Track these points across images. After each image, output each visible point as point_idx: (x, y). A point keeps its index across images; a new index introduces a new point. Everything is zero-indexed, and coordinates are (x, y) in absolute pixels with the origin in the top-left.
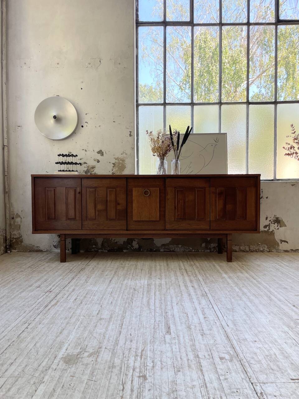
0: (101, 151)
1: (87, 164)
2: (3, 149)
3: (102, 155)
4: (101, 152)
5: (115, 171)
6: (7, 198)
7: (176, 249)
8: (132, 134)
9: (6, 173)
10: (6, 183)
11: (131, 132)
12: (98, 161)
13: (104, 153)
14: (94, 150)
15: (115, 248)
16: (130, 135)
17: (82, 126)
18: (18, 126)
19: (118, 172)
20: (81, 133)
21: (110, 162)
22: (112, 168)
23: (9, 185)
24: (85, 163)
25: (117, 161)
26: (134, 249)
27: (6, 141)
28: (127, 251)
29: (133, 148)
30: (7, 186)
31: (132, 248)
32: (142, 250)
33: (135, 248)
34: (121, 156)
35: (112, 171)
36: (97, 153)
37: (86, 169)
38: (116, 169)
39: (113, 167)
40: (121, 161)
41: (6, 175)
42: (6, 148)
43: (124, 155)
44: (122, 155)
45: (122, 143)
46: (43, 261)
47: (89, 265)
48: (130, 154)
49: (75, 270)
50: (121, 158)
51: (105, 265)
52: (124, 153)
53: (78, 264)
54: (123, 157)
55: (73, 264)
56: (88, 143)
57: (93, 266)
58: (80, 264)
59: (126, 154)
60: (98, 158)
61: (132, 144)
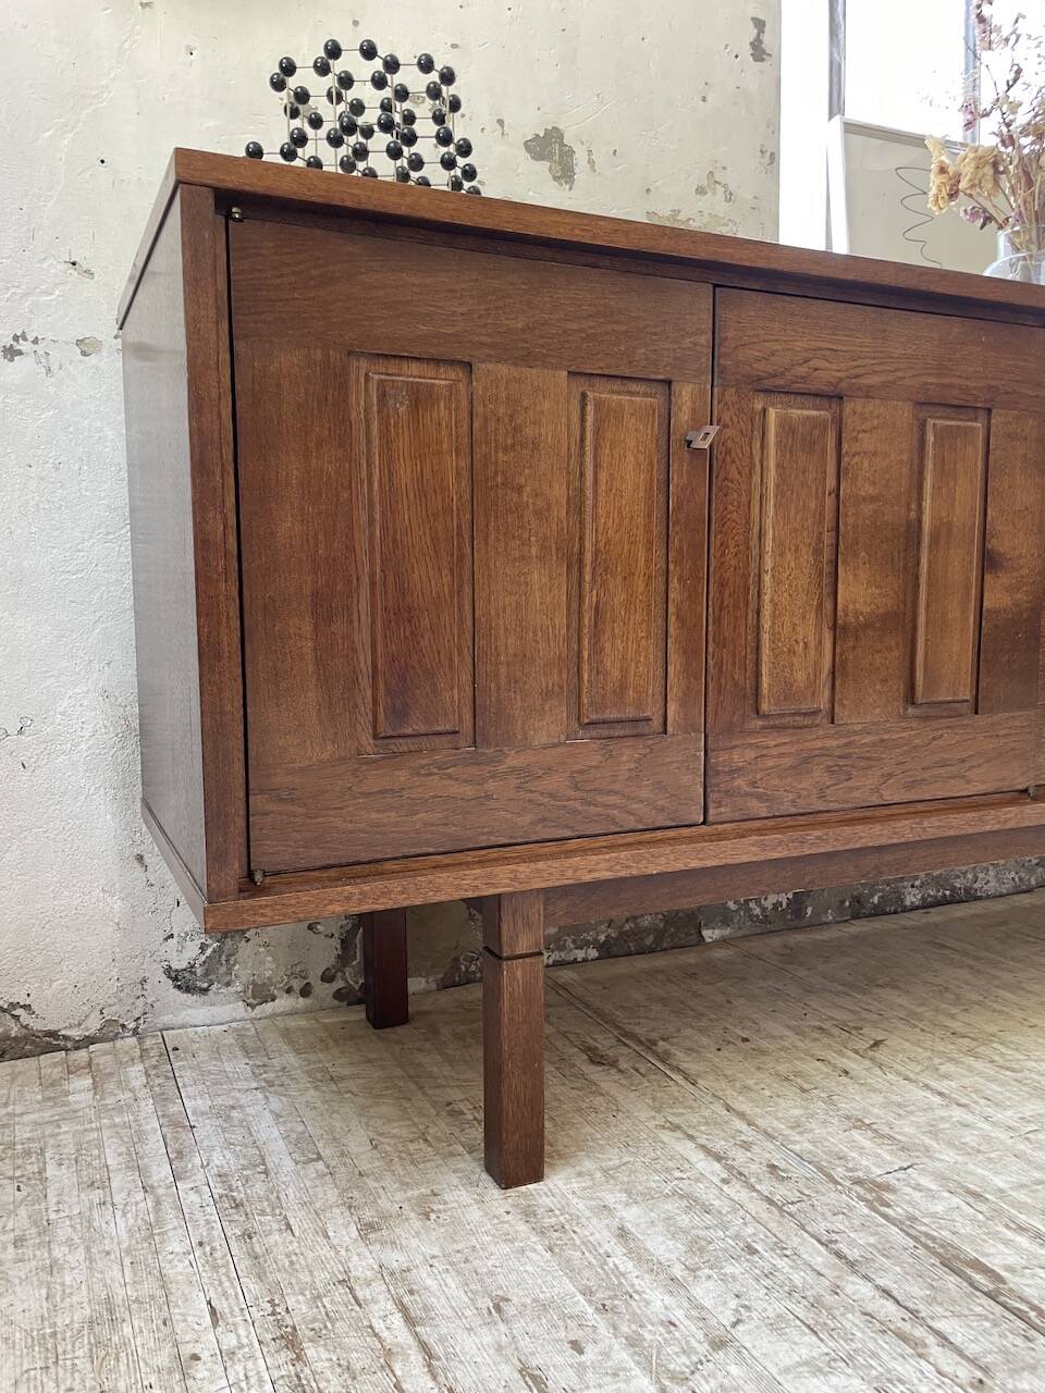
0: (554, 137)
3: (566, 173)
7: (981, 875)
8: (767, 42)
11: (760, 24)
13: (580, 161)
14: (501, 122)
15: (646, 922)
16: (758, 51)
26: (764, 909)
28: (727, 932)
29: (772, 154)
31: (752, 905)
32: (809, 911)
33: (768, 904)
34: (694, 212)
36: (523, 154)
43: (719, 206)
44: (703, 203)
45: (704, 99)
46: (277, 1205)
47: (861, 1174)
48: (756, 198)
49: (910, 1305)
50: (694, 220)
51: (970, 1138)
52: (716, 182)
53: (716, 1180)
54: (706, 219)
55: (674, 1193)
56: (454, 46)
57: (946, 1194)
58: (730, 1168)
59: (731, 194)
60: (531, 193)
61: (768, 127)
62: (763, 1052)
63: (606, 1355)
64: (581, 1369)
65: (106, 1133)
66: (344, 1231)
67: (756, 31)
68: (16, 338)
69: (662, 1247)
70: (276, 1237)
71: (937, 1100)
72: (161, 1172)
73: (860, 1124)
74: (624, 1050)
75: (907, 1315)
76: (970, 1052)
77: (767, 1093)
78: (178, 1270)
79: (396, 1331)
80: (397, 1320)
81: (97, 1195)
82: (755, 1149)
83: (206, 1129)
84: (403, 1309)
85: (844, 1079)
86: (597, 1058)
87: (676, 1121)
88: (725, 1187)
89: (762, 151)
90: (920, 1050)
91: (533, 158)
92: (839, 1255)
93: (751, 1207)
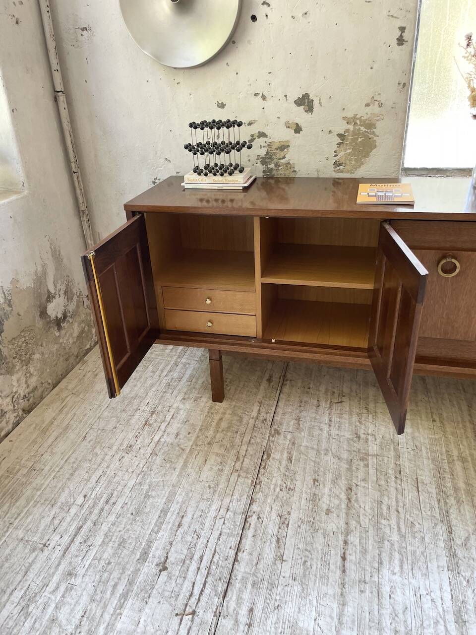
0: (306, 96)
1: (266, 136)
2: (56, 100)
3: (310, 109)
4: (305, 102)
5: (344, 158)
6: (86, 225)
8: (406, 36)
9: (73, 165)
10: (78, 191)
11: (402, 29)
12: (298, 129)
13: (316, 104)
14: (286, 96)
16: (401, 41)
17: (254, 18)
18: (83, 30)
19: (350, 160)
20: (249, 42)
21: (330, 132)
22: (335, 148)
23: (86, 194)
24: (262, 135)
25: (351, 127)
27: (57, 77)
29: (404, 84)
30: (81, 199)
34: (364, 113)
35: (335, 156)
36: (294, 105)
37: (263, 152)
38: (346, 150)
39: (339, 144)
40: (362, 128)
41: (74, 169)
42: (62, 98)
43: (375, 108)
44: (368, 110)
45: (372, 68)
46: (175, 389)
47: (279, 429)
48: (394, 103)
49: (247, 454)
50: (363, 117)
51: (316, 433)
52: (375, 100)
53: (252, 417)
54: (369, 115)
55: (240, 417)
56: (270, 73)
57: (288, 440)
58: (257, 416)
59: (382, 104)
60: (297, 118)
61: (403, 72)
62: (308, 393)
63: (191, 437)
64: (185, 437)
65: (165, 361)
66: (179, 398)
67: (400, 33)
68: (155, 179)
69: (224, 425)
70: (169, 394)
71: (327, 421)
72: (165, 373)
73: (298, 419)
74: (278, 380)
75: (244, 455)
76: (359, 415)
77: (291, 403)
78: (150, 394)
79: (168, 419)
80: (171, 416)
81: (152, 374)
82: (268, 414)
83: (180, 366)
84: (173, 415)
85: (315, 408)
86: (269, 380)
87: (263, 401)
88: (251, 420)
89: (399, 84)
90: (348, 408)
91: (297, 106)
92: (250, 440)
93: (250, 425)
